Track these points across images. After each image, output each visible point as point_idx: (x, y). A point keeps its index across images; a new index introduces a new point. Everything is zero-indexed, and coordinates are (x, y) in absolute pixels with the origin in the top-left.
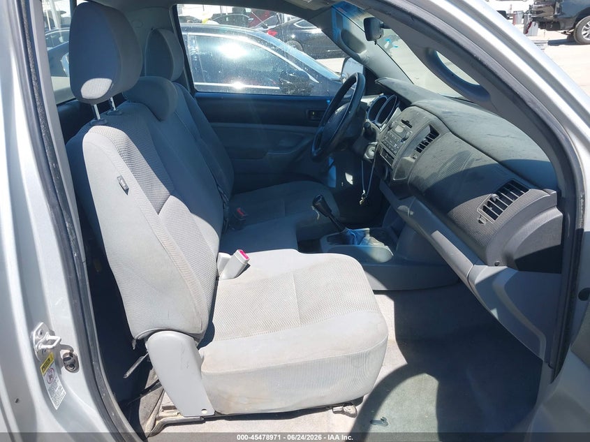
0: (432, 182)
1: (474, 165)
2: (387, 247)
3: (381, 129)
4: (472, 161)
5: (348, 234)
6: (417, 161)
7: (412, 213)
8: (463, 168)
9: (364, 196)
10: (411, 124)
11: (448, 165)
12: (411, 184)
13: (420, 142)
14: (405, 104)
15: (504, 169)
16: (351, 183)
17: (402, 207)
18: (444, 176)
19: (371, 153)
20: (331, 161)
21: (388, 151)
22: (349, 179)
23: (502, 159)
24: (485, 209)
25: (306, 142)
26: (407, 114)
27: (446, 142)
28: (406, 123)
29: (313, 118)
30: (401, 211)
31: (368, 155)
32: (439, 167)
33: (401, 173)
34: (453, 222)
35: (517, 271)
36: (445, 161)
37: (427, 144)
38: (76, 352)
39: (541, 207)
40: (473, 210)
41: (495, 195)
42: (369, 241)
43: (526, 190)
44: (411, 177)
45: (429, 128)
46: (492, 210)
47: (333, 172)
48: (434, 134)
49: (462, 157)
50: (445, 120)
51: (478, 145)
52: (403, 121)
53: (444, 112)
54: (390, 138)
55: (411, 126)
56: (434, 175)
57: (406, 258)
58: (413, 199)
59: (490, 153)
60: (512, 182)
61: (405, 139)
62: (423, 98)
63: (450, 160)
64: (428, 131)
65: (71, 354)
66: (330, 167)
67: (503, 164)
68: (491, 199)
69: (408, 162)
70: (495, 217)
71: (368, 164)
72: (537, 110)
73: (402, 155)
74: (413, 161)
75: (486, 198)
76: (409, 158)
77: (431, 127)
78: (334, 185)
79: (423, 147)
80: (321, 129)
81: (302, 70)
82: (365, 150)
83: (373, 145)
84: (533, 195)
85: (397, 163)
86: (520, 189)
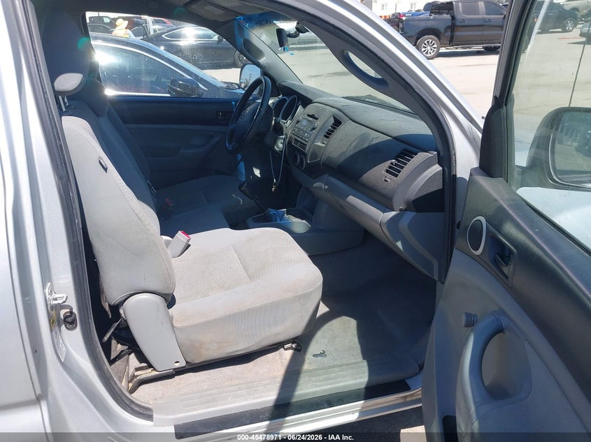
0: (342, 159)
1: (374, 142)
2: (304, 221)
3: (287, 124)
4: (373, 139)
5: (271, 213)
6: (327, 145)
7: (326, 187)
8: (366, 145)
9: (275, 184)
10: (316, 116)
11: (353, 145)
12: (324, 164)
13: (326, 130)
14: (306, 102)
15: (398, 142)
16: (259, 176)
17: (316, 185)
18: (351, 153)
19: (280, 145)
20: (239, 157)
21: (299, 140)
22: (257, 172)
23: (395, 135)
24: (387, 171)
25: (216, 139)
26: (311, 109)
27: (347, 128)
28: (312, 116)
29: (220, 118)
30: (316, 188)
31: (278, 147)
32: (346, 147)
33: (314, 155)
34: (364, 185)
35: (415, 213)
36: (350, 142)
37: (333, 131)
38: (75, 311)
39: (427, 165)
40: (378, 174)
41: (394, 160)
42: (289, 218)
43: (416, 154)
44: (324, 158)
45: (332, 118)
46: (393, 171)
47: (242, 166)
48: (337, 123)
49: (363, 137)
50: (345, 111)
51: (375, 128)
52: (309, 116)
53: (343, 106)
54: (299, 129)
55: (317, 119)
56: (343, 153)
57: (321, 228)
58: (326, 176)
59: (385, 132)
60: (405, 150)
61: (314, 129)
62: (321, 97)
63: (355, 140)
64: (332, 121)
65: (71, 312)
66: (239, 163)
67: (396, 138)
68: (392, 164)
69: (319, 146)
70: (396, 176)
71: (277, 155)
72: (421, 94)
73: (313, 142)
74: (323, 145)
75: (388, 163)
76: (319, 144)
77: (334, 117)
78: (243, 179)
79: (330, 134)
80: (232, 127)
81: (190, 78)
82: (275, 142)
83: (282, 138)
84: (421, 157)
85: (310, 148)
86: (411, 154)
